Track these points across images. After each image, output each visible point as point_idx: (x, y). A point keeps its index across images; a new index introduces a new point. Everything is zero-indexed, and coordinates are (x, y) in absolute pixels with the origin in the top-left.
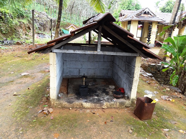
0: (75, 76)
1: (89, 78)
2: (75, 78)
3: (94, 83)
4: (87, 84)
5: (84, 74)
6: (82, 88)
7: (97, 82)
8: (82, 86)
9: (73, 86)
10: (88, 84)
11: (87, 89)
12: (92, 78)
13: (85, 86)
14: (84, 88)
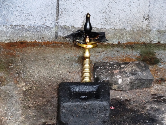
0: (32, 28)
1: (113, 45)
2: (34, 44)
3: (143, 75)
4: (104, 78)
5: (88, 19)
6: (77, 96)
7: (161, 66)
8: (77, 89)
9: (23, 86)
10: (112, 74)
11: (105, 103)
12: (131, 46)
13: (92, 89)
14: (90, 96)
